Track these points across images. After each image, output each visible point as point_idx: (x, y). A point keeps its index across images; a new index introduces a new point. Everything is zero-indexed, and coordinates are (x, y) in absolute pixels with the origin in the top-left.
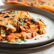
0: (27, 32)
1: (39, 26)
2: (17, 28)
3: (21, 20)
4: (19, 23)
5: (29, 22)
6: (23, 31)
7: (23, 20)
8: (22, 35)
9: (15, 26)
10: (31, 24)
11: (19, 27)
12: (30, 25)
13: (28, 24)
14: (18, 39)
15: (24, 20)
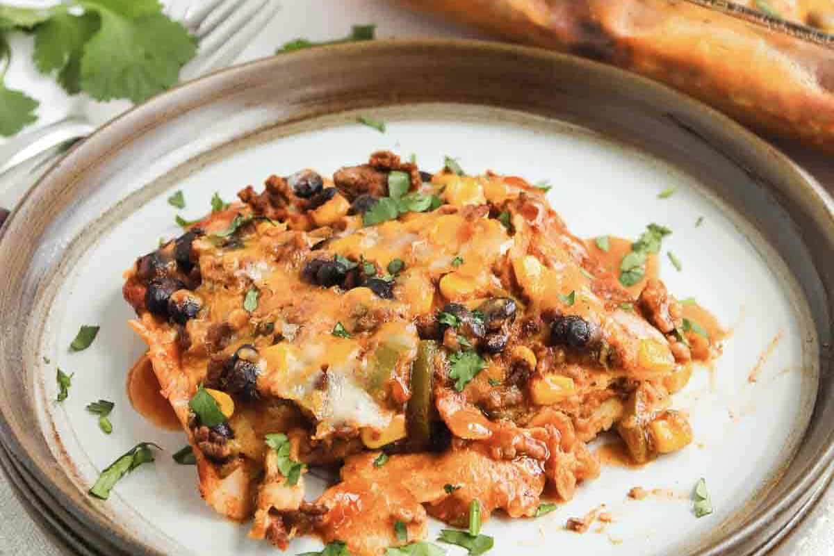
0: (498, 452)
1: (623, 380)
2: (409, 413)
3: (452, 338)
4: (429, 370)
5: (525, 352)
6: (469, 443)
7: (469, 333)
8: (448, 488)
9: (391, 403)
10: (544, 366)
11: (434, 400)
12: (535, 375)
13: (519, 366)
14: (414, 523)
15: (477, 326)
